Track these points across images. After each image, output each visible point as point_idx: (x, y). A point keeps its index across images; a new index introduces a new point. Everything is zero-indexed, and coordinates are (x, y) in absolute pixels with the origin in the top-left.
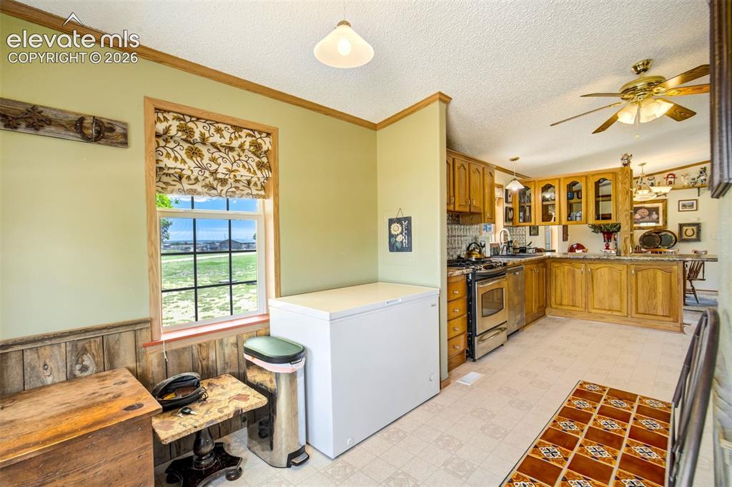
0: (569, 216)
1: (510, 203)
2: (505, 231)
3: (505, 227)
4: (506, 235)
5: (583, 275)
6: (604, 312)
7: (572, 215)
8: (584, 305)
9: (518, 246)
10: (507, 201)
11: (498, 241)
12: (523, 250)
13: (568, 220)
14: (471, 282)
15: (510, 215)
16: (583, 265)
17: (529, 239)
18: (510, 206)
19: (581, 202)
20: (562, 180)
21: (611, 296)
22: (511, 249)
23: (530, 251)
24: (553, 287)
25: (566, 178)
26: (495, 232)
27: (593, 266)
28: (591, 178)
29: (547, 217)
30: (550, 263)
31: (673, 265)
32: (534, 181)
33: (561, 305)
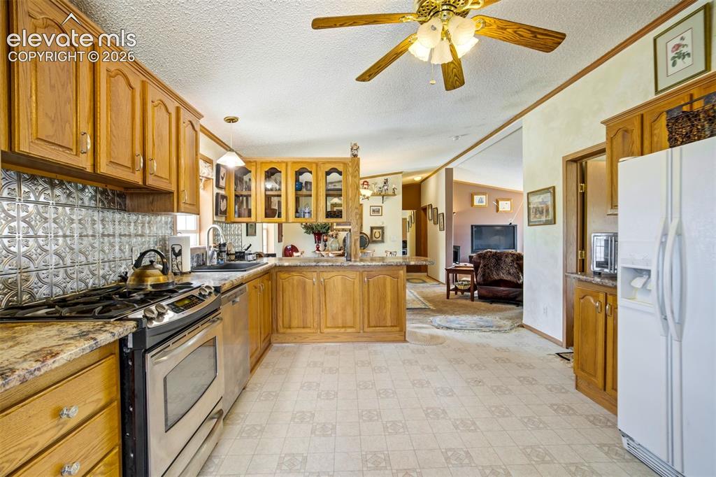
0: (297, 212)
1: (221, 188)
2: (215, 229)
3: (214, 222)
4: (216, 235)
5: (316, 286)
6: (337, 330)
7: (299, 211)
8: (315, 325)
9: (233, 251)
10: (218, 186)
11: (205, 244)
12: (240, 256)
13: (296, 217)
14: (132, 355)
15: (223, 206)
16: (315, 274)
17: (246, 241)
18: (222, 192)
19: (311, 196)
20: (289, 164)
21: (344, 310)
22: (224, 255)
23: (250, 257)
24: (280, 305)
25: (294, 163)
26: (200, 230)
27: (325, 275)
28: (322, 165)
29: (270, 213)
30: (277, 272)
31: (399, 270)
32: (255, 162)
33: (290, 328)
